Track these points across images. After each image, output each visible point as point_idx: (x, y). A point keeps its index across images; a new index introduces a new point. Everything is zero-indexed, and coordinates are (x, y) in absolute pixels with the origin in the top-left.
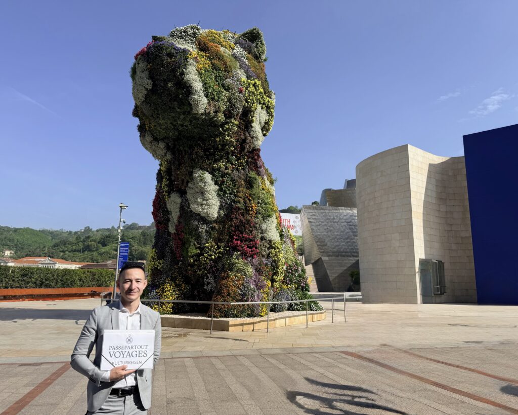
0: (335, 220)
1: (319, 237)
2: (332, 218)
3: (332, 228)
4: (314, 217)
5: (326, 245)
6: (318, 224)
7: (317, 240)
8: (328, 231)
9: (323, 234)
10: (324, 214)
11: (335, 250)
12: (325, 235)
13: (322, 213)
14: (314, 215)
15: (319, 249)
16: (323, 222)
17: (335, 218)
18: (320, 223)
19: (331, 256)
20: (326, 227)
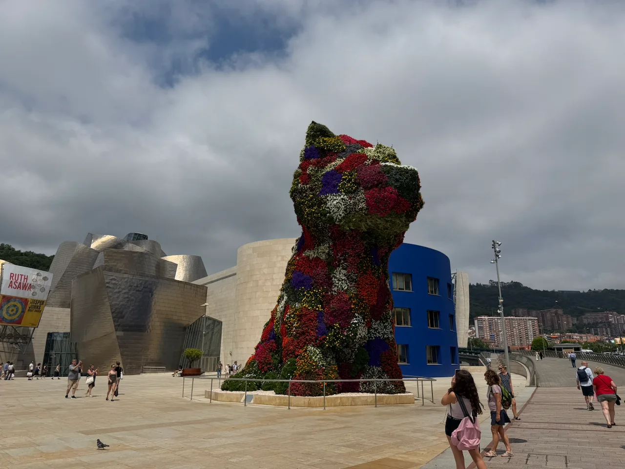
0: (138, 289)
1: (117, 307)
2: (135, 285)
3: (132, 298)
4: (114, 282)
5: (123, 317)
6: (117, 290)
7: (113, 311)
8: (128, 301)
9: (122, 303)
10: (126, 280)
11: (133, 323)
12: (123, 305)
13: (124, 278)
14: (114, 279)
15: (114, 321)
16: (124, 289)
17: (139, 286)
18: (120, 290)
19: (127, 330)
20: (126, 296)
